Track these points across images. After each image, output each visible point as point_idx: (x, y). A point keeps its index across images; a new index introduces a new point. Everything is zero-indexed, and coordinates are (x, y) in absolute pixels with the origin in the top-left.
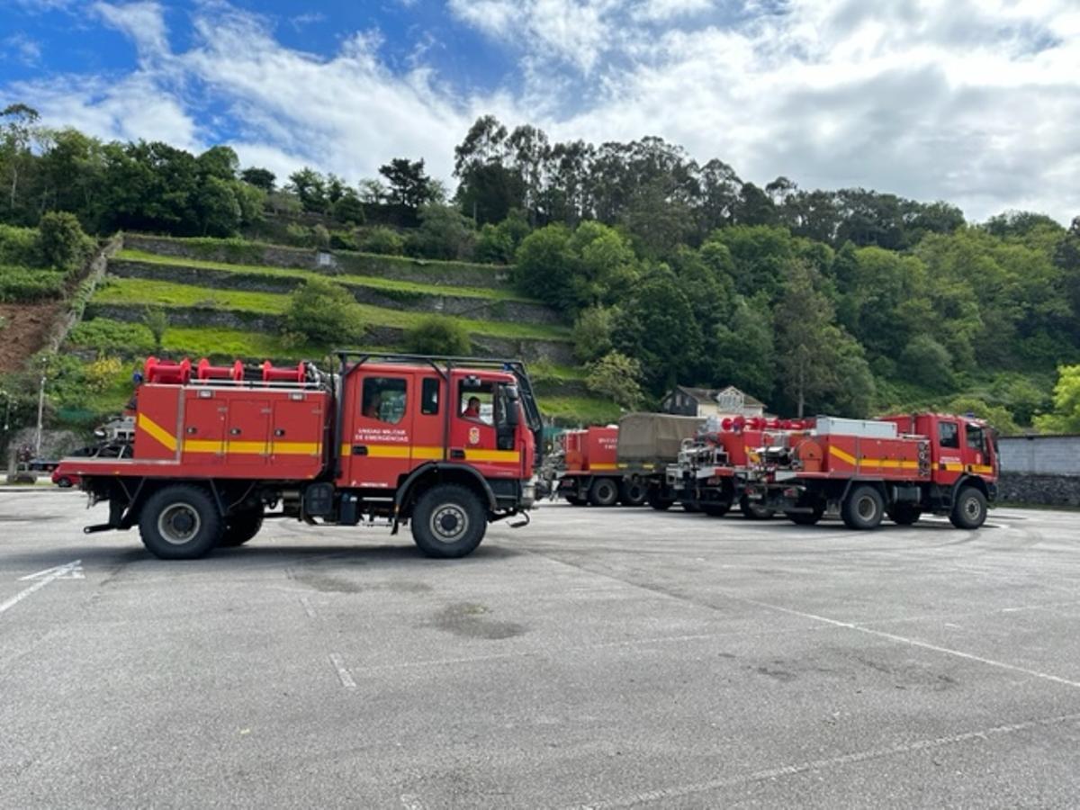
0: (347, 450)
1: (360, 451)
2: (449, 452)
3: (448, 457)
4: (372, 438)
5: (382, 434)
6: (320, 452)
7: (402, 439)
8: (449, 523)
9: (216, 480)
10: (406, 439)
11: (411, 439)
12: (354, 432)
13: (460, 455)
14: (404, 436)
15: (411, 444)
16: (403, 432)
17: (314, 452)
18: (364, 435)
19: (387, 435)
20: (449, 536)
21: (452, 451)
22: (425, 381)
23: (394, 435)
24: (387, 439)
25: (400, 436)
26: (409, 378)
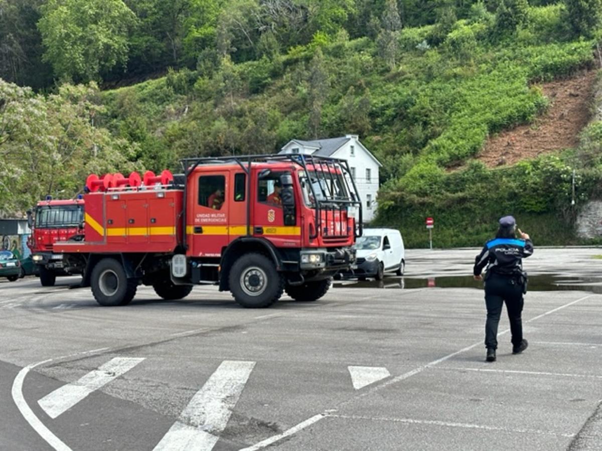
0: (190, 230)
1: (199, 230)
2: (252, 228)
3: (252, 233)
4: (205, 220)
5: (211, 218)
6: (175, 233)
7: (222, 220)
8: (254, 281)
9: (124, 253)
10: (225, 220)
11: (228, 220)
12: (194, 217)
13: (259, 231)
14: (223, 218)
15: (228, 224)
16: (223, 215)
17: (171, 233)
18: (200, 218)
19: (213, 218)
20: (255, 291)
21: (255, 228)
22: (237, 175)
23: (217, 218)
24: (213, 220)
25: (221, 218)
26: (226, 174)
